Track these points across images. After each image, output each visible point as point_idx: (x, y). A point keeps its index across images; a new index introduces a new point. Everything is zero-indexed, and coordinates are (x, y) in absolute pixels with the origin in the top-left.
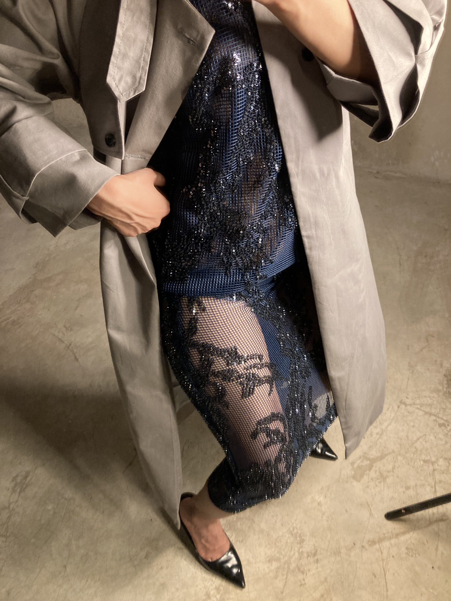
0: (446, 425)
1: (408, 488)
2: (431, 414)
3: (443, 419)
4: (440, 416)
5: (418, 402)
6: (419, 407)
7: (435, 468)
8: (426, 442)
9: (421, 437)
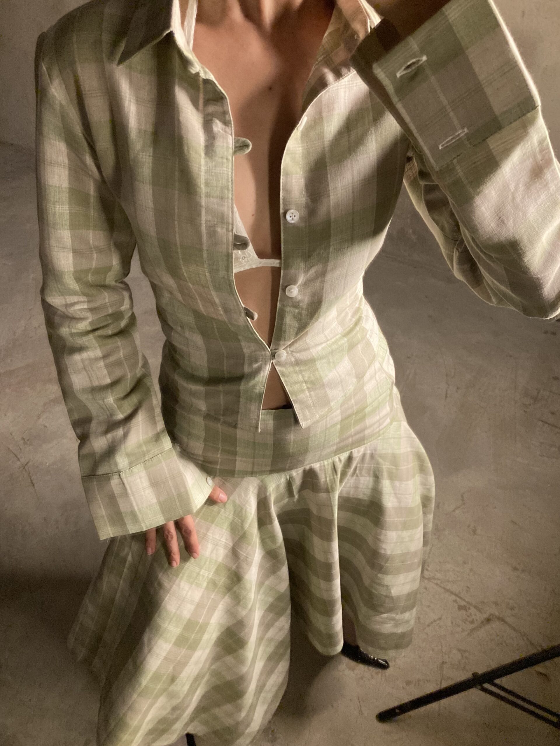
0: (467, 609)
1: (409, 683)
2: (452, 593)
3: (464, 600)
4: (462, 595)
5: (438, 576)
6: (439, 582)
7: (444, 661)
8: (440, 627)
9: (435, 621)
